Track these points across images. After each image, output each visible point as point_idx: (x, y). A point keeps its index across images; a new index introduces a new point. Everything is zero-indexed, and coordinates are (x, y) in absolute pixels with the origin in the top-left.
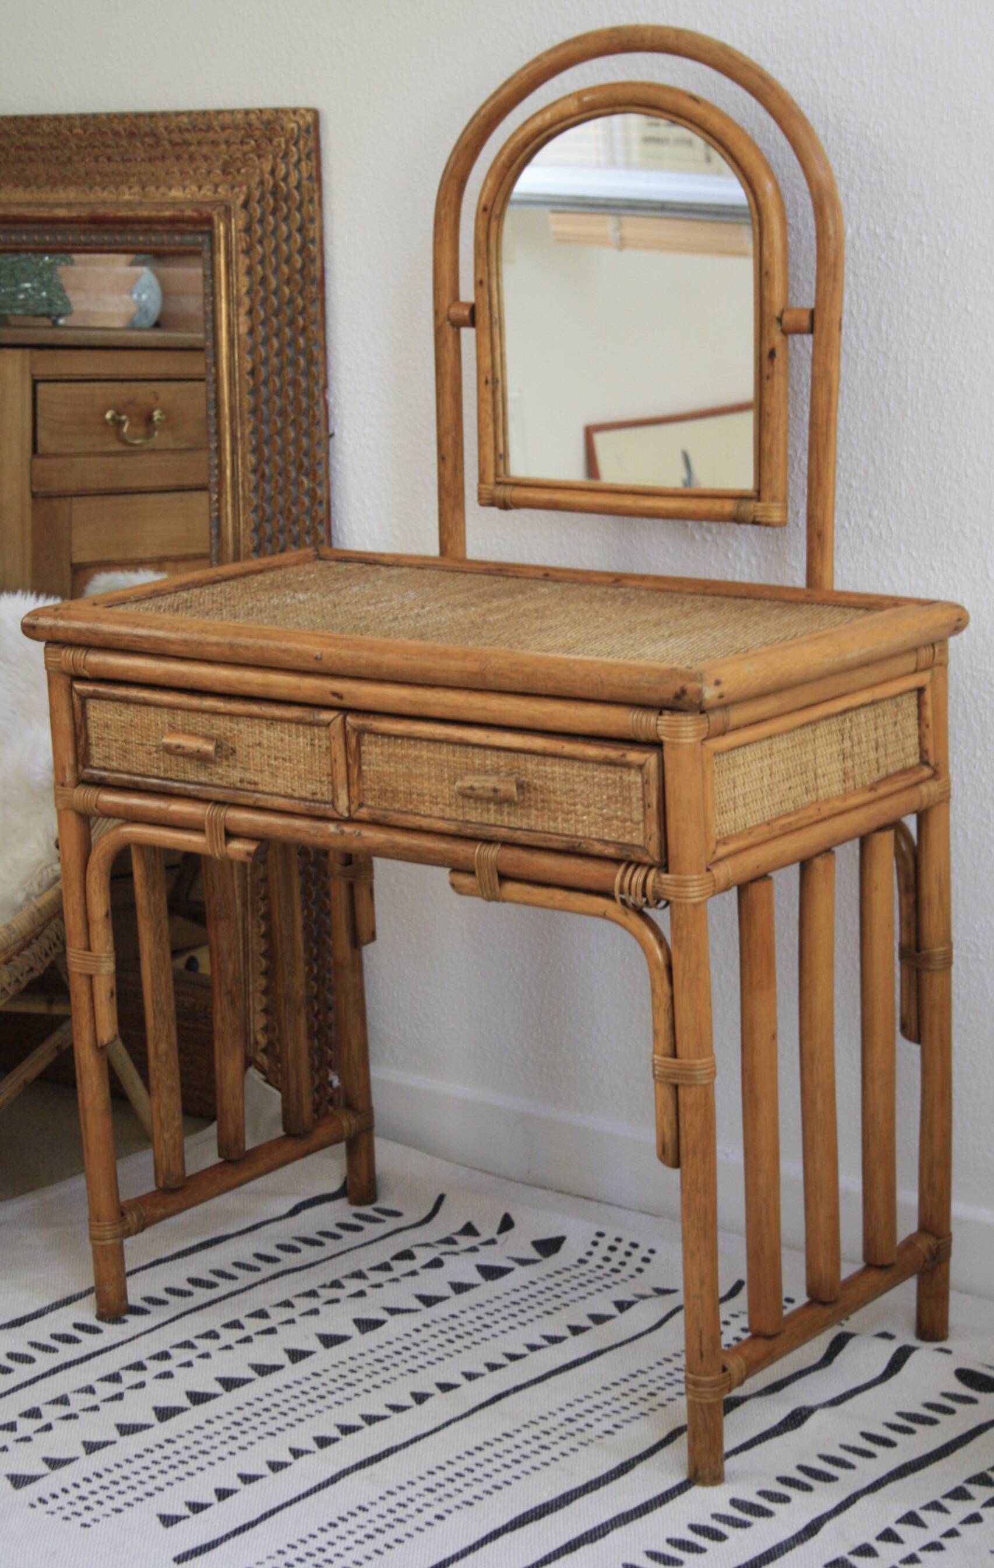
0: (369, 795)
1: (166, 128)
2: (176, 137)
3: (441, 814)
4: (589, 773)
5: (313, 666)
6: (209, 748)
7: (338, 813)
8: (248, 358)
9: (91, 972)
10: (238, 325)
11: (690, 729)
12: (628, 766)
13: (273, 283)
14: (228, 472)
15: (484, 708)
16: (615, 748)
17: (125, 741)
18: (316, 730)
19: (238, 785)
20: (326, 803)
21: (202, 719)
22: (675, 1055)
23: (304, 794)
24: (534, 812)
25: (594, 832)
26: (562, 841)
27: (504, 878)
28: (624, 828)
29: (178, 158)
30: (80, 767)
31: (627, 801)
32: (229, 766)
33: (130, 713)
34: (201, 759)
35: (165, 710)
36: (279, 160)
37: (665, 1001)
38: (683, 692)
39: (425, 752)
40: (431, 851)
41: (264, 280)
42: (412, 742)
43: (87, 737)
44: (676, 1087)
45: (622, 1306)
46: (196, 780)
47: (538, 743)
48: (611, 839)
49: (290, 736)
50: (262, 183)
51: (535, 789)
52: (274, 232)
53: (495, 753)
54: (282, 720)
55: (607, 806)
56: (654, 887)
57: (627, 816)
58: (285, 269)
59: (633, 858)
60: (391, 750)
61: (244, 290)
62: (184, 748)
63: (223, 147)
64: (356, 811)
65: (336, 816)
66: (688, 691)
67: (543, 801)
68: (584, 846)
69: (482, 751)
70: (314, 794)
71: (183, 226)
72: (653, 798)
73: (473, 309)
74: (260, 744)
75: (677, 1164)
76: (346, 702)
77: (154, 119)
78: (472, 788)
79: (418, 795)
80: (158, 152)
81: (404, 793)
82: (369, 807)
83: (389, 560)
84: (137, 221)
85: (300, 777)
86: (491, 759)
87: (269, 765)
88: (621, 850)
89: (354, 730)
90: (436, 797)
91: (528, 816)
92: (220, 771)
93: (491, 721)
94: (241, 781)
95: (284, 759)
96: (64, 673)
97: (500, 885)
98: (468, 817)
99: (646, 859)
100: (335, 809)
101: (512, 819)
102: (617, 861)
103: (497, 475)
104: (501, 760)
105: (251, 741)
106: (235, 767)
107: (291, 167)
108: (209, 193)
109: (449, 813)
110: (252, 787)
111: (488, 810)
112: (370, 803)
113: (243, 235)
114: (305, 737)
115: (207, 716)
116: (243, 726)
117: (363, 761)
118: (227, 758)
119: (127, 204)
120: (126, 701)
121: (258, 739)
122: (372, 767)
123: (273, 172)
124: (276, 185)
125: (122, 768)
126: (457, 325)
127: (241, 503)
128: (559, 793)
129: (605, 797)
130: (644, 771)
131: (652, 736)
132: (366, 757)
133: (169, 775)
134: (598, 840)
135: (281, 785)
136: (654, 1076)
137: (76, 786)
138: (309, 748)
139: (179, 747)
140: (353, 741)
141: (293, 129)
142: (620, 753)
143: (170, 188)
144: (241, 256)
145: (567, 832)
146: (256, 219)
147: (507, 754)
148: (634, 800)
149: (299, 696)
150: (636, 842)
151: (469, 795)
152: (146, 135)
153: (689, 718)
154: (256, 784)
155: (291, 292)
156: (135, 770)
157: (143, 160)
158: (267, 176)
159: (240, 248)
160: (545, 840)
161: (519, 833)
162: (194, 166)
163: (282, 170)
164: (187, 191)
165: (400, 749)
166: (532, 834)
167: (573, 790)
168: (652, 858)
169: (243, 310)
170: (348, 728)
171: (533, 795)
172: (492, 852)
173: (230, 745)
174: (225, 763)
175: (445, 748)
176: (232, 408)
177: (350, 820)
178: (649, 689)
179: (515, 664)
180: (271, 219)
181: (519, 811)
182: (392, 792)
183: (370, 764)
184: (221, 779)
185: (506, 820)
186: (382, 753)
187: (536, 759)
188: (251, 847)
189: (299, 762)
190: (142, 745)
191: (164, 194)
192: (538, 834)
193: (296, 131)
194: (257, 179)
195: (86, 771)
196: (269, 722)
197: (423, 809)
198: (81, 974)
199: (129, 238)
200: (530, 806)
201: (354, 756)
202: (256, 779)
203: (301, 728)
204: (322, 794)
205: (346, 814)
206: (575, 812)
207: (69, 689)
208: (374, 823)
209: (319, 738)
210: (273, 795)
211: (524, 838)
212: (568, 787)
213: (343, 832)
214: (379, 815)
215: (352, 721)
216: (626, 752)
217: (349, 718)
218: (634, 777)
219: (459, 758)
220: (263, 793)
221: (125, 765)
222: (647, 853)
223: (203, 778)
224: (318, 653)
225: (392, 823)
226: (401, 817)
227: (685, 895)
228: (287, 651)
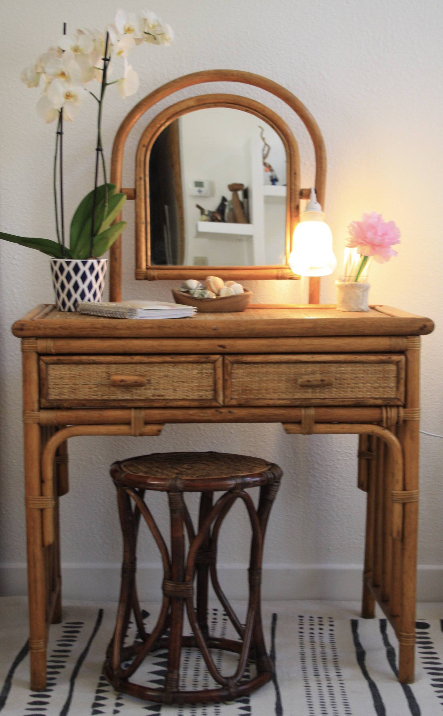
0: (236, 393)
3: (280, 397)
4: (365, 369)
5: (212, 333)
12: (390, 362)
15: (311, 345)
17: (74, 384)
18: (205, 365)
19: (152, 398)
20: (210, 400)
21: (129, 367)
22: (405, 489)
23: (194, 397)
24: (334, 390)
25: (368, 395)
26: (352, 401)
27: (317, 422)
28: (385, 391)
30: (42, 401)
31: (387, 378)
32: (145, 389)
33: (79, 369)
35: (104, 365)
39: (271, 369)
40: (275, 415)
42: (263, 365)
43: (48, 384)
47: (342, 357)
48: (377, 397)
49: (187, 370)
55: (376, 382)
57: (386, 385)
59: (390, 404)
60: (250, 370)
62: (125, 382)
64: (229, 401)
65: (217, 405)
66: (427, 326)
67: (340, 384)
68: (364, 401)
70: (201, 396)
72: (403, 375)
76: (227, 350)
78: (309, 381)
79: (266, 390)
81: (257, 390)
82: (236, 399)
85: (192, 389)
86: (310, 368)
87: (173, 386)
88: (384, 400)
89: (229, 363)
90: (277, 389)
91: (331, 393)
92: (140, 392)
93: (313, 350)
94: (153, 396)
95: (183, 382)
96: (36, 352)
97: (315, 426)
98: (296, 397)
99: (399, 403)
100: (217, 403)
101: (322, 394)
102: (381, 407)
104: (316, 367)
105: (162, 375)
106: (149, 389)
109: (284, 396)
110: (161, 398)
112: (236, 397)
114: (197, 369)
116: (156, 368)
117: (233, 377)
121: (166, 373)
122: (238, 380)
125: (71, 398)
128: (349, 379)
129: (375, 378)
130: (398, 364)
131: (402, 348)
132: (234, 375)
133: (105, 398)
134: (372, 398)
135: (179, 395)
137: (39, 411)
138: (199, 375)
139: (122, 381)
140: (229, 368)
142: (388, 357)
145: (353, 397)
147: (321, 365)
148: (392, 378)
149: (198, 349)
150: (392, 396)
151: (307, 385)
154: (163, 396)
160: (342, 402)
161: (326, 400)
165: (254, 369)
166: (333, 400)
167: (357, 377)
168: (401, 402)
170: (226, 362)
172: (312, 412)
173: (148, 378)
174: (143, 388)
177: (224, 406)
178: (407, 326)
181: (326, 390)
182: (249, 390)
183: (237, 378)
184: (139, 396)
185: (318, 395)
186: (245, 372)
189: (192, 382)
190: (86, 384)
192: (337, 400)
195: (45, 402)
196: (175, 364)
197: (268, 396)
200: (332, 387)
201: (227, 374)
202: (163, 393)
203: (196, 365)
204: (207, 396)
205: (222, 404)
206: (359, 388)
207: (39, 360)
208: (240, 406)
209: (206, 369)
210: (176, 400)
211: (330, 403)
212: (354, 376)
213: (221, 413)
214: (243, 402)
215: (229, 358)
216: (391, 356)
217: (227, 357)
218: (393, 367)
219: (293, 369)
220: (168, 400)
221: (73, 396)
222: (398, 399)
223: (128, 397)
224: (215, 327)
225: (250, 405)
226: (257, 401)
227: (416, 417)
228: (196, 327)
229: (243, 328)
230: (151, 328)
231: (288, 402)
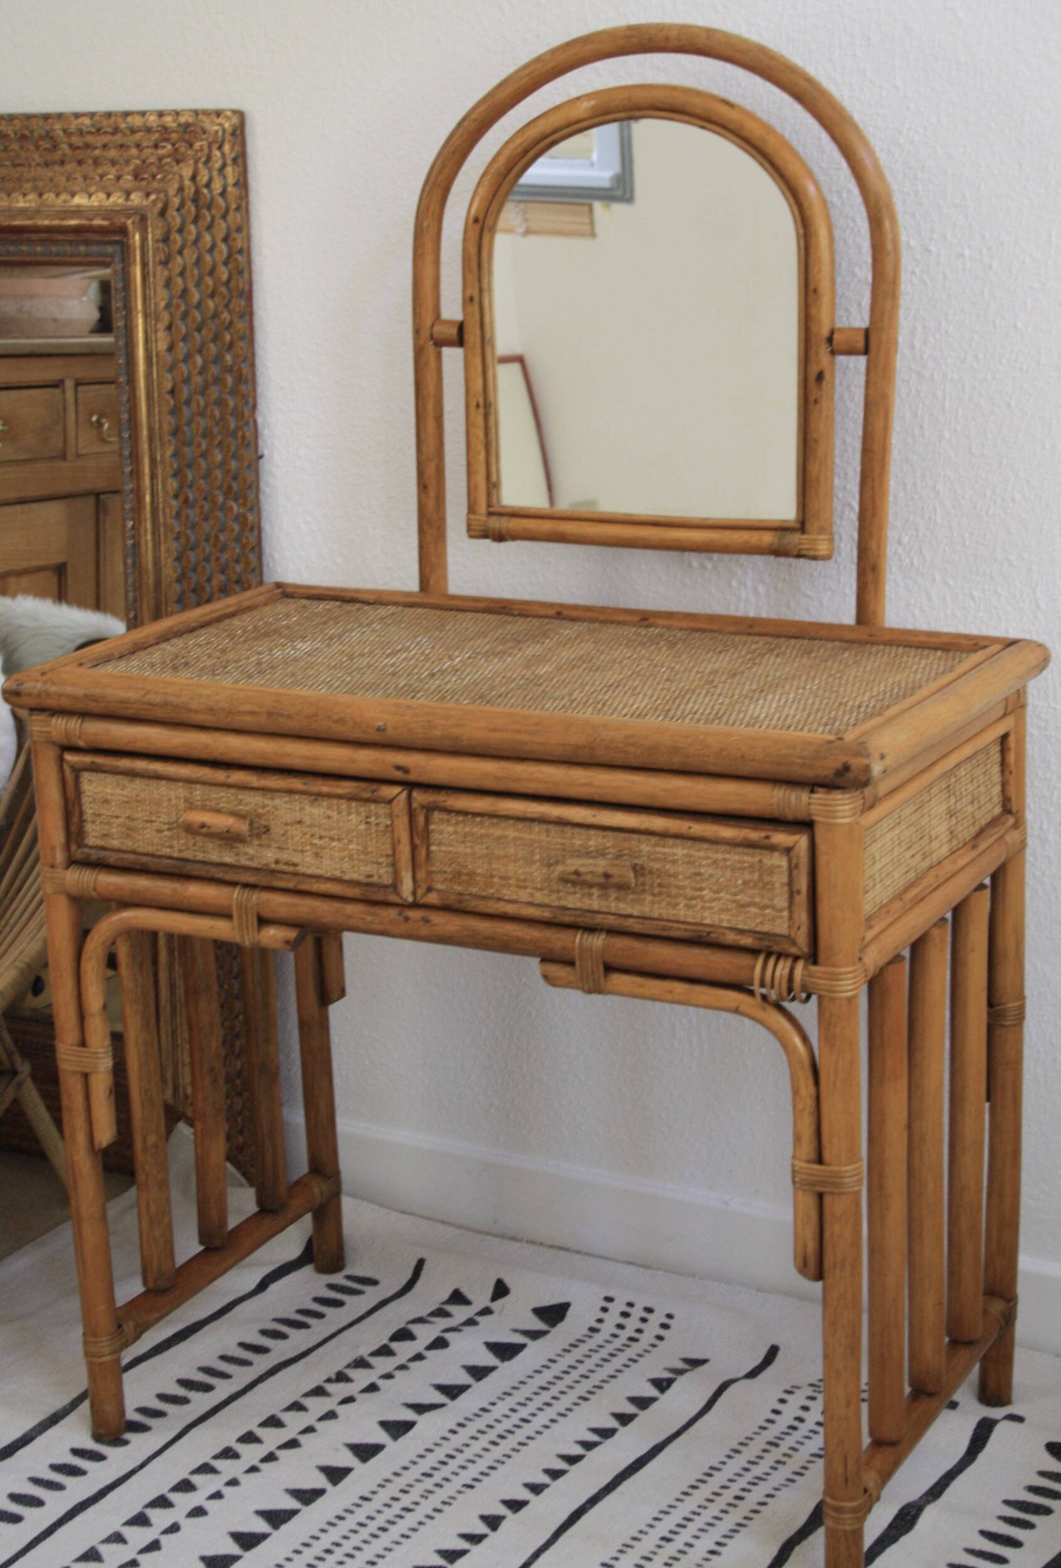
0: (440, 877)
1: (65, 131)
2: (76, 140)
3: (530, 900)
4: (719, 856)
5: (375, 737)
6: (243, 827)
7: (401, 898)
8: (169, 376)
9: (86, 1070)
10: (156, 341)
11: (846, 807)
12: (772, 848)
13: (196, 296)
14: (148, 498)
15: (587, 785)
16: (755, 829)
17: (129, 818)
18: (373, 807)
19: (273, 866)
20: (385, 887)
21: (227, 794)
22: (820, 1160)
23: (355, 876)
24: (649, 898)
25: (725, 920)
26: (686, 930)
27: (609, 969)
28: (764, 915)
29: (80, 162)
30: (73, 847)
31: (768, 886)
32: (260, 845)
33: (135, 787)
34: (230, 839)
35: (181, 784)
36: (200, 165)
37: (810, 1103)
38: (846, 768)
39: (511, 831)
40: (519, 940)
41: (185, 292)
42: (495, 820)
43: (81, 813)
44: (820, 1196)
45: (662, 1385)
46: (218, 860)
47: (658, 823)
48: (746, 927)
49: (339, 813)
50: (181, 189)
51: (651, 872)
52: (196, 242)
53: (600, 833)
54: (329, 796)
55: (742, 891)
56: (802, 980)
57: (766, 901)
58: (209, 281)
59: (776, 948)
60: (467, 829)
61: (162, 304)
62: (209, 827)
63: (134, 151)
64: (424, 895)
65: (399, 901)
66: (853, 767)
67: (660, 885)
68: (713, 935)
69: (583, 831)
70: (369, 876)
71: (90, 236)
72: (803, 883)
73: (461, 327)
74: (300, 822)
75: (819, 1276)
76: (412, 777)
77: (50, 121)
78: (577, 873)
79: (501, 878)
80: (57, 156)
81: (483, 876)
82: (439, 891)
83: (371, 598)
84: (36, 230)
85: (351, 857)
86: (595, 840)
87: (312, 845)
88: (760, 939)
89: (423, 807)
90: (525, 880)
91: (640, 902)
92: (251, 851)
93: (597, 798)
94: (277, 862)
95: (332, 839)
96: (54, 743)
97: (605, 976)
98: (563, 903)
99: (794, 950)
100: (399, 895)
101: (621, 905)
102: (754, 952)
103: (489, 505)
104: (609, 841)
105: (289, 818)
106: (268, 846)
107: (215, 173)
108: (121, 201)
109: (539, 897)
110: (291, 869)
111: (591, 895)
112: (439, 886)
113: (161, 245)
114: (358, 814)
115: (233, 791)
116: (280, 801)
117: (431, 841)
118: (258, 836)
119: (23, 212)
120: (132, 774)
121: (298, 816)
122: (443, 848)
123: (193, 178)
124: (197, 192)
125: (124, 848)
126: (440, 343)
127: (162, 530)
128: (681, 877)
129: (740, 882)
130: (792, 854)
131: (802, 815)
132: (435, 837)
133: (185, 855)
134: (731, 929)
135: (327, 867)
136: (794, 1182)
137: (67, 868)
138: (362, 827)
139: (203, 826)
140: (421, 819)
141: (217, 132)
142: (763, 834)
143: (73, 195)
144: (159, 268)
145: (690, 920)
146: (176, 228)
147: (615, 834)
148: (777, 885)
149: (351, 769)
150: (778, 930)
151: (575, 880)
152: (41, 138)
153: (847, 796)
154: (295, 865)
155: (216, 306)
156: (141, 850)
157: (38, 165)
158: (187, 183)
159: (158, 259)
160: (664, 928)
161: (631, 921)
162: (100, 171)
163: (203, 177)
164: (93, 198)
165: (477, 829)
166: (647, 922)
167: (699, 874)
168: (800, 949)
169: (161, 326)
170: (415, 805)
171: (648, 879)
172: (597, 941)
173: (263, 823)
174: (256, 842)
175: (536, 828)
176: (151, 430)
177: (415, 905)
178: (803, 765)
179: (632, 736)
180: (192, 228)
181: (631, 897)
182: (467, 874)
183: (440, 844)
184: (250, 860)
185: (613, 906)
186: (456, 832)
187: (654, 840)
188: (292, 934)
189: (350, 841)
190: (151, 822)
191: (65, 201)
192: (655, 922)
193: (220, 134)
194: (176, 186)
195: (80, 850)
196: (313, 798)
197: (508, 894)
198: (75, 1073)
199: (24, 248)
200: (644, 891)
201: (420, 836)
202: (295, 860)
203: (354, 804)
204: (380, 877)
205: (410, 899)
206: (702, 898)
207: (61, 760)
208: (446, 908)
209: (377, 816)
210: (318, 878)
211: (637, 927)
212: (693, 870)
213: (407, 919)
214: (452, 900)
215: (419, 797)
216: (770, 834)
217: (415, 794)
218: (779, 861)
219: (555, 838)
220: (304, 875)
221: (128, 844)
222: (794, 943)
223: (229, 859)
224: (380, 723)
225: (469, 909)
226: (480, 902)
227: (839, 989)
228: (341, 721)
229: (438, 733)
230: (253, 713)
231: (546, 914)
